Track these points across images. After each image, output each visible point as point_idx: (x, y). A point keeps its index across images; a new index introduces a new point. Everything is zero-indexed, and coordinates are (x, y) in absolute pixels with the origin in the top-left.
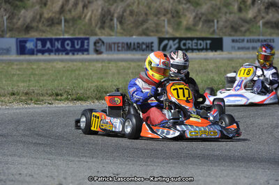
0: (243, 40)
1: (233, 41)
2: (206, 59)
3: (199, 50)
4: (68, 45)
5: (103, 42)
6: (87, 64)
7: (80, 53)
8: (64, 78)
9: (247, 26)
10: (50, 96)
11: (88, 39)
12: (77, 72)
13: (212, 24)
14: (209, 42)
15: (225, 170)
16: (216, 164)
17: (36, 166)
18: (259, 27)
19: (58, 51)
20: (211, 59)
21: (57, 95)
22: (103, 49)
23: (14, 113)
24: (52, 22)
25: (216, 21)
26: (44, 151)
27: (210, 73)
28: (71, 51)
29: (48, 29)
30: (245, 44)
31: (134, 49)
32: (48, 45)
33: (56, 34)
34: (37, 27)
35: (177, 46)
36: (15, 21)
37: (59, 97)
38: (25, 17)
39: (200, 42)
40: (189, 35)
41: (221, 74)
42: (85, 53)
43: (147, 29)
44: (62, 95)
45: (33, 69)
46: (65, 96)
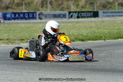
0: (108, 12)
1: (103, 13)
2: (91, 22)
3: (88, 17)
4: (26, 15)
5: (43, 14)
6: (36, 24)
7: (32, 19)
8: (25, 32)
9: (110, 5)
10: (19, 40)
11: (36, 13)
12: (31, 29)
13: (93, 5)
14: (92, 13)
15: (102, 76)
16: (98, 73)
17: (13, 75)
18: (116, 6)
19: (22, 18)
20: (93, 21)
21: (22, 40)
22: (43, 17)
23: (2, 49)
24: (19, 5)
25: (95, 3)
26: (17, 68)
27: (93, 28)
28: (28, 18)
29: (17, 8)
30: (109, 14)
31: (57, 17)
32: (17, 16)
33: (21, 10)
34: (12, 7)
35: (77, 15)
36: (1, 4)
37: (23, 41)
38: (6, 2)
39: (88, 13)
40: (83, 10)
41: (98, 28)
42: (35, 19)
43: (63, 7)
44: (24, 40)
45: (10, 27)
46: (26, 40)
